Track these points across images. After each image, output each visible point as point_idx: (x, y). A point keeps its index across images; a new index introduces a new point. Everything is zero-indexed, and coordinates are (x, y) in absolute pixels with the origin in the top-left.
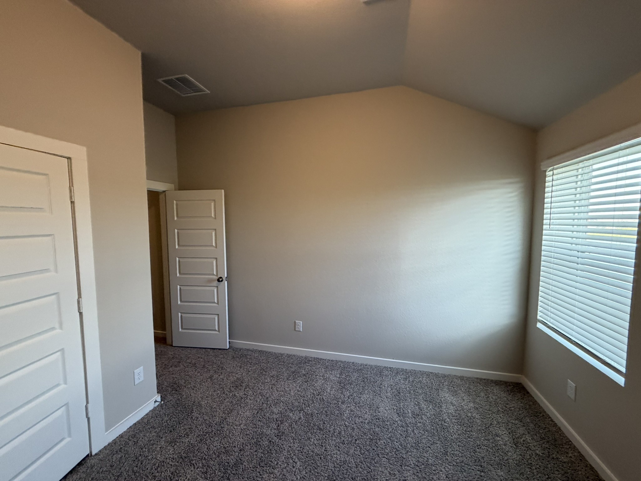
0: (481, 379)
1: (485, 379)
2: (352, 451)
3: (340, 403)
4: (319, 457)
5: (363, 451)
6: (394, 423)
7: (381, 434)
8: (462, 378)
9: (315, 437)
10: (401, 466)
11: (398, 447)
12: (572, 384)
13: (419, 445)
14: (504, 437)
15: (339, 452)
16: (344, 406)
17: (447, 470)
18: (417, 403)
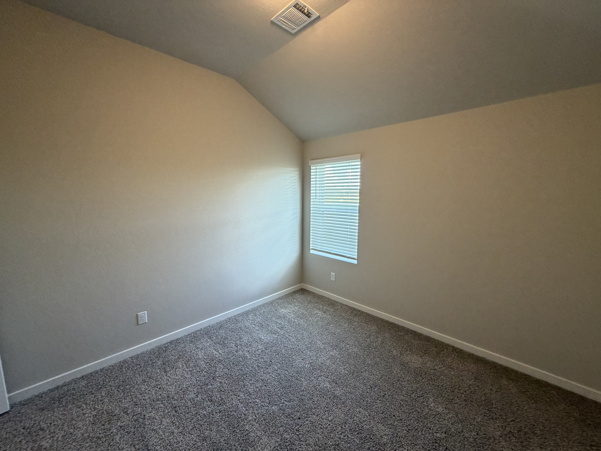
0: (287, 295)
1: (289, 294)
2: (276, 367)
3: (235, 353)
4: (264, 386)
5: (281, 362)
6: (277, 339)
7: (279, 348)
8: (279, 298)
9: (247, 381)
10: (303, 353)
11: (292, 347)
12: (333, 274)
13: (299, 339)
14: (320, 313)
15: (271, 374)
16: (240, 353)
17: (318, 339)
18: (275, 323)
